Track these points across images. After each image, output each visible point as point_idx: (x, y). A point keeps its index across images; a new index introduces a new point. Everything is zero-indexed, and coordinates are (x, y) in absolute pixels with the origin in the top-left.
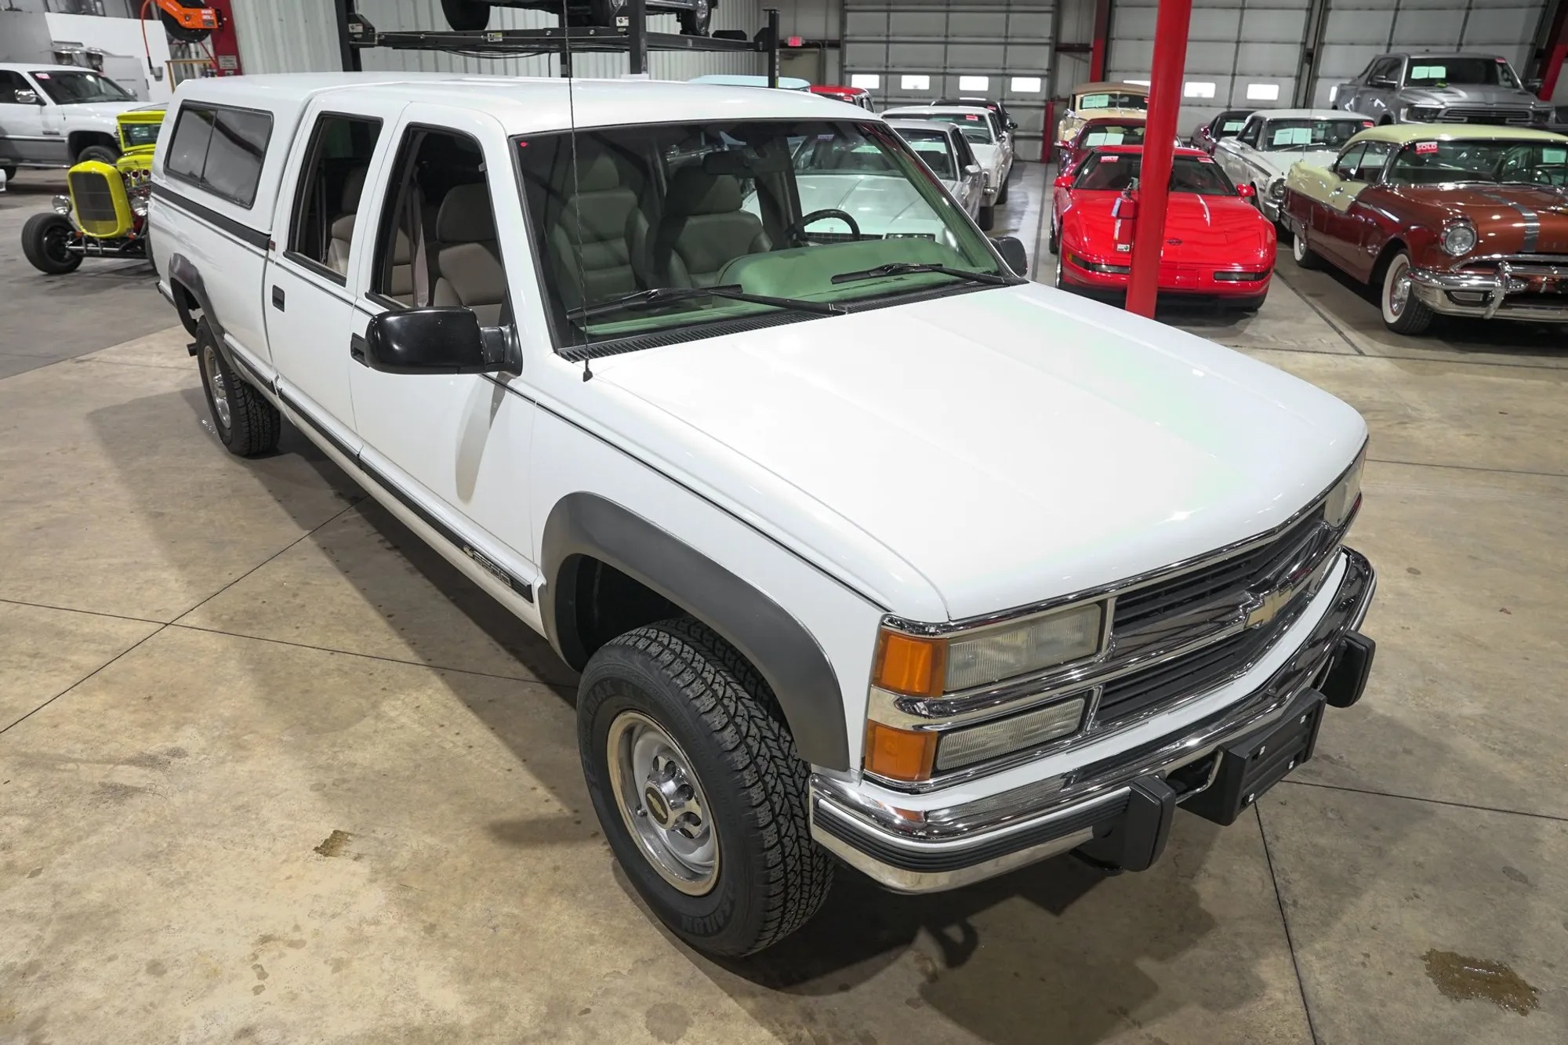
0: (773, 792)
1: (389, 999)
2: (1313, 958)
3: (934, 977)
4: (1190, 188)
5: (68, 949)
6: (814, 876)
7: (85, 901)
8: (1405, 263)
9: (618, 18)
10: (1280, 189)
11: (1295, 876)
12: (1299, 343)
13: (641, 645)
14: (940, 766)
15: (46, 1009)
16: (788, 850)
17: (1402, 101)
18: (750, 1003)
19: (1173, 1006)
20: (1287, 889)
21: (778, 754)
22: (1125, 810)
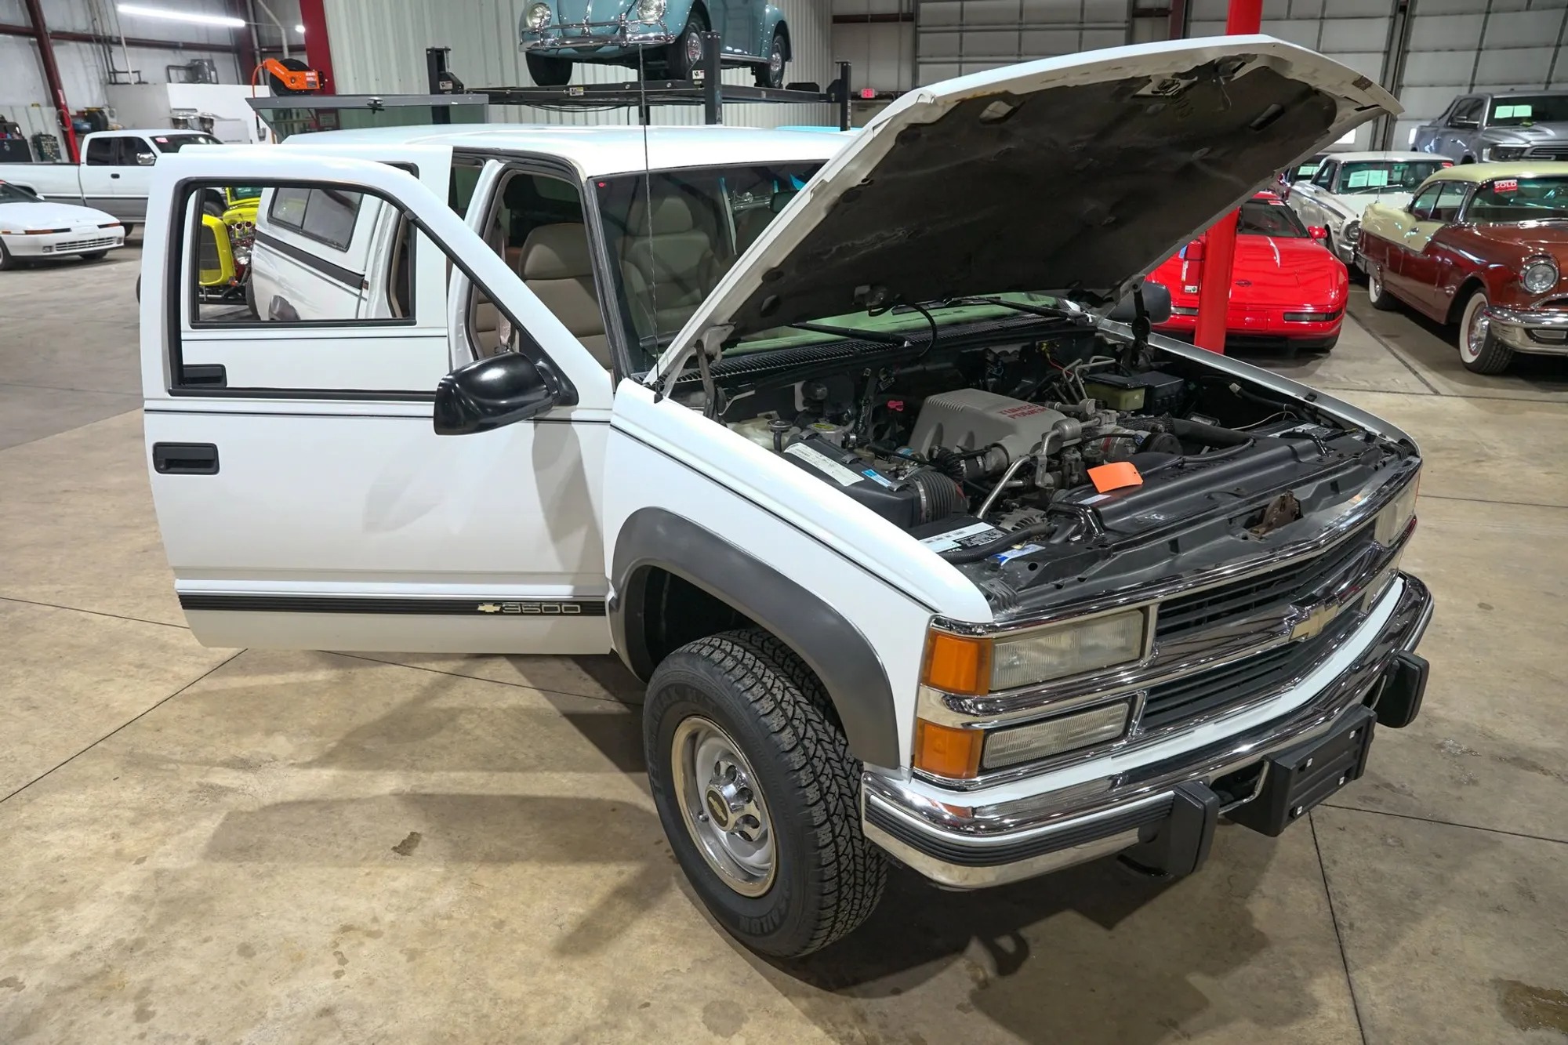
0: (828, 792)
1: (460, 987)
2: (1369, 980)
3: (985, 984)
4: (1260, 230)
5: (170, 929)
6: (867, 877)
7: (183, 888)
8: (1484, 303)
9: (694, 72)
10: (1355, 231)
11: (1352, 899)
12: (1372, 382)
13: (705, 652)
14: (986, 765)
15: (151, 980)
16: (841, 849)
17: (1484, 141)
18: (804, 1003)
19: (1223, 1020)
20: (1343, 913)
21: (833, 756)
22: (1169, 814)
